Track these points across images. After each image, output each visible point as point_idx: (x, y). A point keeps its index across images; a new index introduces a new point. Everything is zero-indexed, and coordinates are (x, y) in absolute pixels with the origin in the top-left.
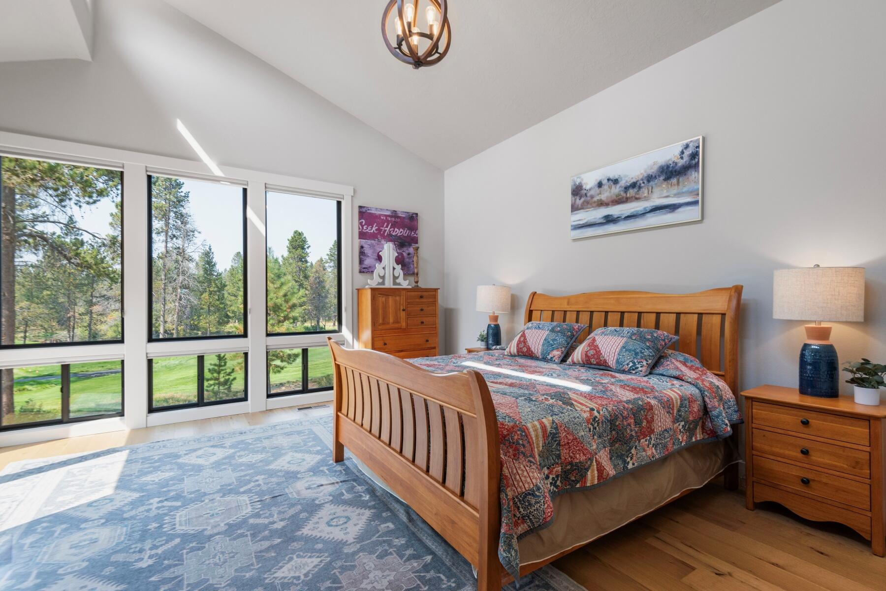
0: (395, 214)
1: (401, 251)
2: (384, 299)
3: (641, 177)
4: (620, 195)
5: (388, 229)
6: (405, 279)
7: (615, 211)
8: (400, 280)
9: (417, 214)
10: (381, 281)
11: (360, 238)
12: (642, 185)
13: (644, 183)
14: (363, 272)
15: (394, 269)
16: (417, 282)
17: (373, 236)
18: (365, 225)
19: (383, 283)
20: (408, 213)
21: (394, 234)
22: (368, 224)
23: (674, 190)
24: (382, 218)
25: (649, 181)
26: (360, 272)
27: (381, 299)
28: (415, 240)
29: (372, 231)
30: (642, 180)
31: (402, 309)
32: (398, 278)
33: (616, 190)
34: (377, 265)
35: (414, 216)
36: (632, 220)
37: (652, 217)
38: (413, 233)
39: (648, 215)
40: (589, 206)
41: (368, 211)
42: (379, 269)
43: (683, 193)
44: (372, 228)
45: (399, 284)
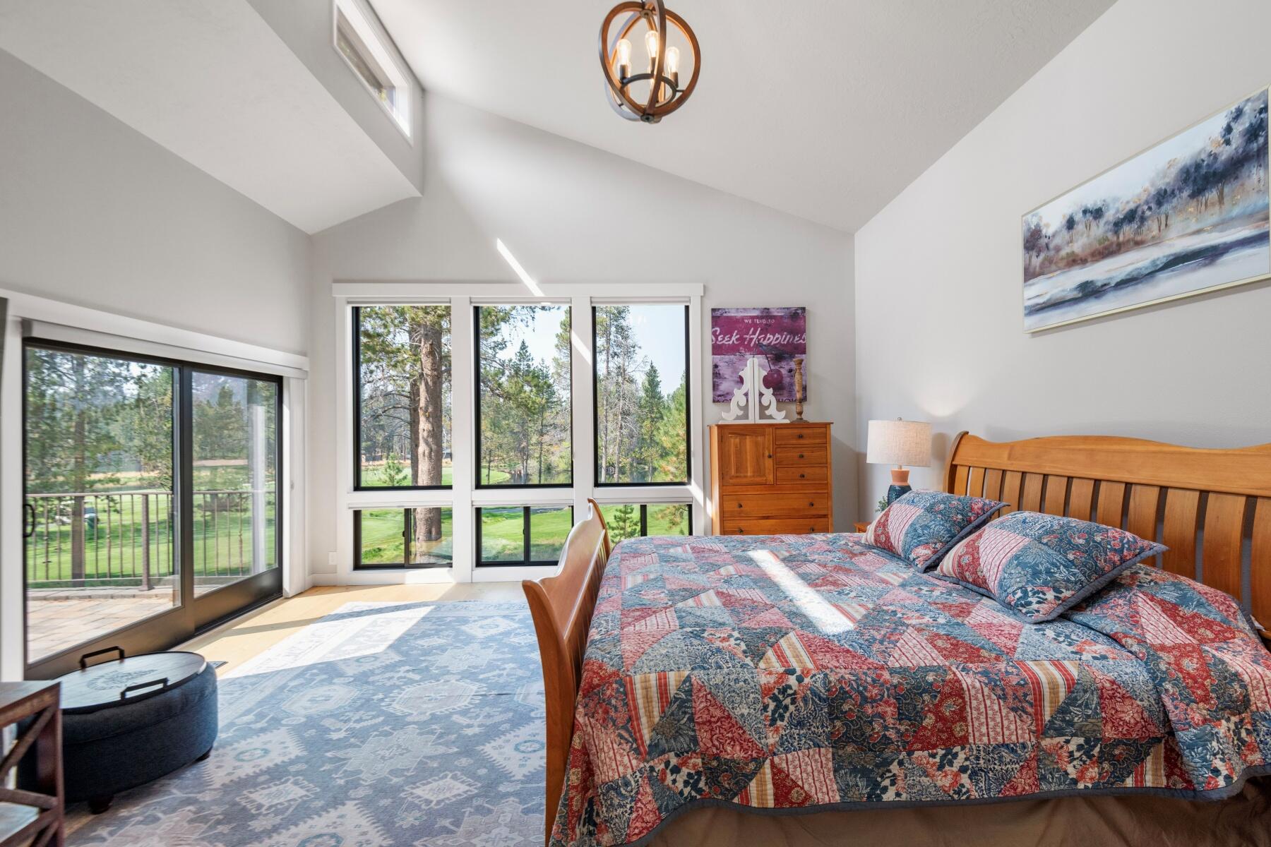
0: (766, 313)
1: (777, 367)
2: (738, 440)
3: (1144, 197)
4: (1107, 239)
5: (755, 337)
6: (779, 409)
7: (1098, 272)
8: (772, 410)
9: (804, 309)
10: (741, 413)
11: (713, 354)
12: (1148, 213)
13: (1150, 208)
14: (718, 401)
15: (761, 395)
16: (800, 413)
17: (733, 349)
18: (720, 334)
19: (746, 416)
20: (788, 308)
21: (765, 343)
22: (724, 333)
23: (1213, 216)
24: (746, 321)
25: (1159, 204)
26: (714, 401)
27: (734, 441)
28: (802, 349)
29: (731, 342)
30: (1147, 202)
31: (767, 454)
32: (768, 407)
33: (1099, 230)
34: (736, 391)
35: (799, 311)
36: (1130, 289)
37: (1170, 277)
38: (797, 339)
39: (1161, 275)
40: (1053, 267)
41: (725, 315)
42: (738, 397)
43: (1232, 219)
44: (730, 338)
45: (770, 417)
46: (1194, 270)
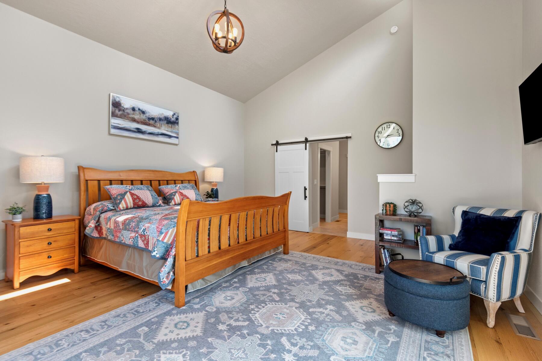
3: (156, 117)
4: (146, 120)
7: (143, 127)
12: (157, 121)
13: (158, 120)
23: (170, 129)
25: (160, 120)
30: (157, 118)
33: (143, 117)
36: (152, 136)
37: (162, 137)
39: (160, 136)
40: (126, 118)
43: (173, 132)
46: (167, 138)
